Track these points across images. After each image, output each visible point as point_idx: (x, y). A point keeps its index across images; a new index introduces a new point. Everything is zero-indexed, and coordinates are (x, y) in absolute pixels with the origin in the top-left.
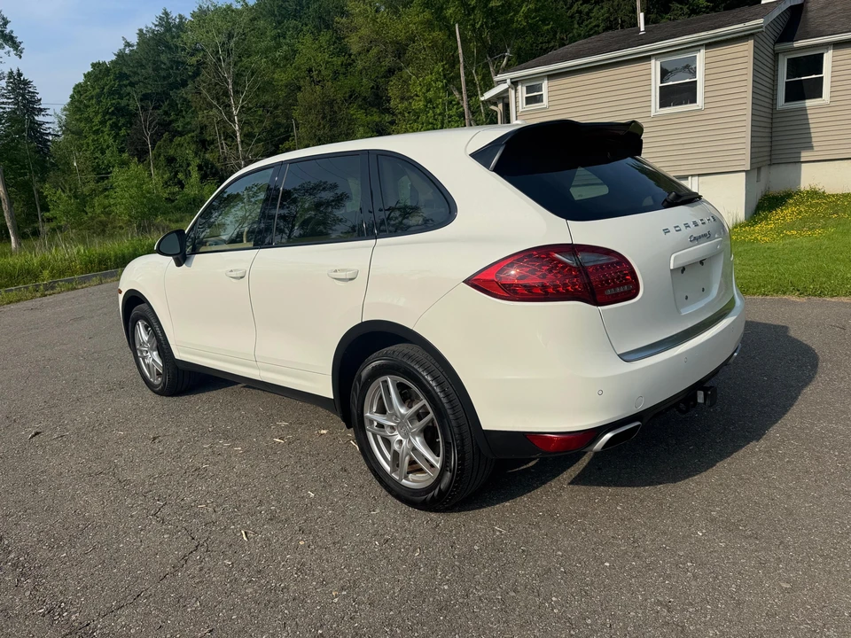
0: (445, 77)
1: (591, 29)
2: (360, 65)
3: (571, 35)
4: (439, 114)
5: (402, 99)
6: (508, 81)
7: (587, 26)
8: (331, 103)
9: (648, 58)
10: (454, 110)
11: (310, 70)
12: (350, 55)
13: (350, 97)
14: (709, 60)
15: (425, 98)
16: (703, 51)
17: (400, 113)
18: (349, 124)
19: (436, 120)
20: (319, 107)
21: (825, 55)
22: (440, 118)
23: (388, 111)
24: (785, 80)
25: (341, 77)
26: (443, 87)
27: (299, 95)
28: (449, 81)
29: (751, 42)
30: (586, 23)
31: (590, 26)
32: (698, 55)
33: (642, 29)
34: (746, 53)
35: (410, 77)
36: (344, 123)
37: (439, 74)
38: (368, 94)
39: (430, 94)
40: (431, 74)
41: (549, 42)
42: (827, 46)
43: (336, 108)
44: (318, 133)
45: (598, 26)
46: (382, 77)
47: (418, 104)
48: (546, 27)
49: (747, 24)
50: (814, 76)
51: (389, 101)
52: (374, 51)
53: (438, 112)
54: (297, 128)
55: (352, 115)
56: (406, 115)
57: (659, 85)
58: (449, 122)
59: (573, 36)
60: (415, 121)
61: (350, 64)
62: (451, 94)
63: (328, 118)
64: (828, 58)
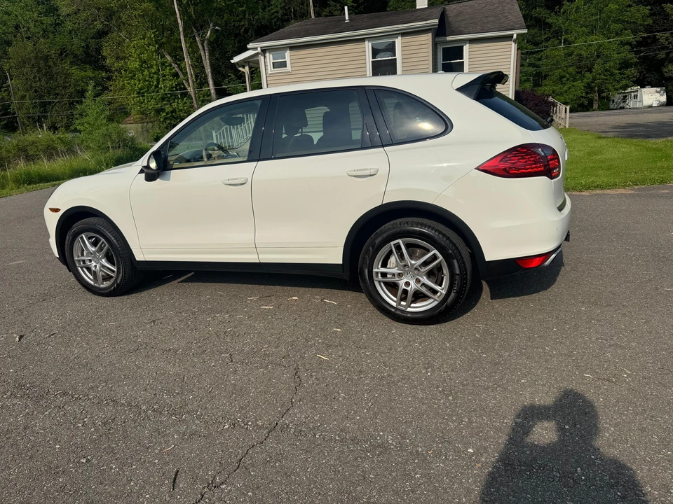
0: (157, 43)
1: (272, 14)
2: (69, 25)
3: (257, 17)
4: (154, 73)
5: (118, 58)
6: (259, 49)
7: (269, 11)
8: (46, 58)
9: (363, 40)
10: (168, 71)
11: (17, 27)
12: (59, 15)
13: (61, 54)
14: (404, 45)
15: (140, 59)
16: (400, 38)
17: (117, 70)
18: (66, 78)
19: (152, 78)
20: (33, 61)
21: (464, 47)
22: (155, 76)
23: (104, 68)
24: (442, 62)
25: (51, 35)
26: (155, 51)
27: (10, 49)
28: (160, 46)
29: (430, 34)
30: (268, 9)
31: (272, 12)
32: (396, 40)
33: (347, 18)
34: (427, 42)
35: (124, 40)
36: (61, 77)
37: (150, 38)
38: (79, 52)
39: (145, 56)
40: (144, 39)
41: (240, 21)
42: (465, 41)
43: (51, 63)
44: (34, 85)
45: (277, 12)
46: (91, 38)
47: (134, 64)
48: (241, 9)
49: (428, 22)
50: (458, 61)
51: (104, 59)
52: (84, 15)
53: (153, 71)
54: (11, 79)
55: (68, 70)
56: (123, 72)
57: (371, 60)
58: (164, 80)
59: (259, 18)
60: (132, 78)
61: (58, 24)
62: (163, 57)
63: (44, 71)
64: (466, 48)
